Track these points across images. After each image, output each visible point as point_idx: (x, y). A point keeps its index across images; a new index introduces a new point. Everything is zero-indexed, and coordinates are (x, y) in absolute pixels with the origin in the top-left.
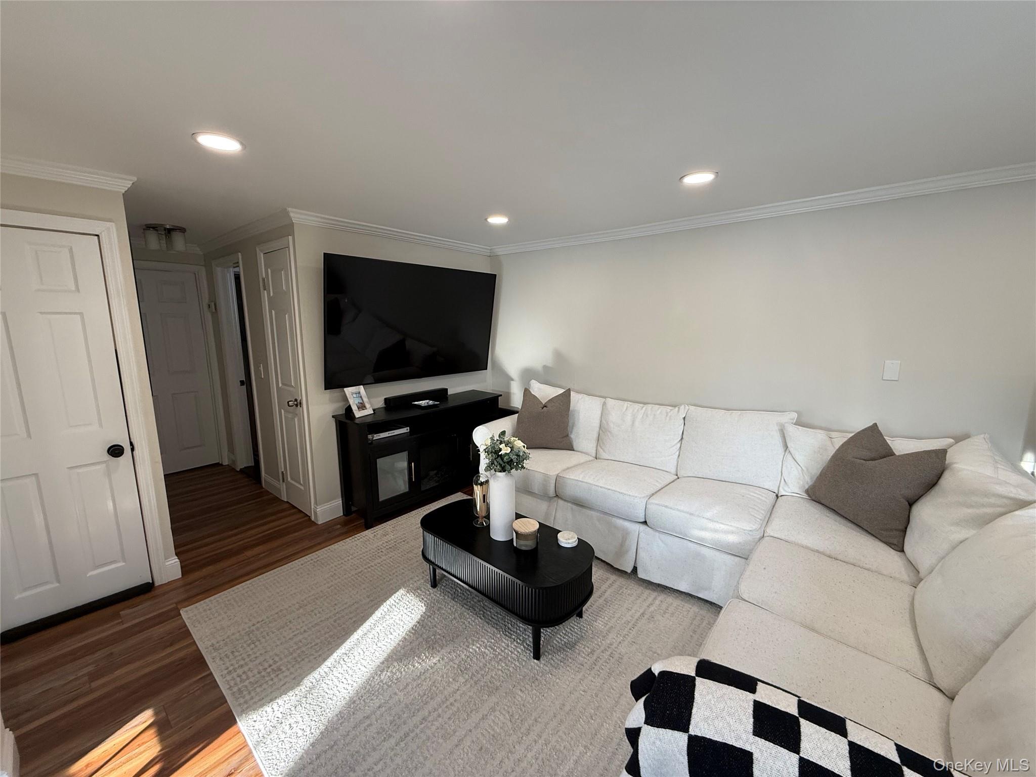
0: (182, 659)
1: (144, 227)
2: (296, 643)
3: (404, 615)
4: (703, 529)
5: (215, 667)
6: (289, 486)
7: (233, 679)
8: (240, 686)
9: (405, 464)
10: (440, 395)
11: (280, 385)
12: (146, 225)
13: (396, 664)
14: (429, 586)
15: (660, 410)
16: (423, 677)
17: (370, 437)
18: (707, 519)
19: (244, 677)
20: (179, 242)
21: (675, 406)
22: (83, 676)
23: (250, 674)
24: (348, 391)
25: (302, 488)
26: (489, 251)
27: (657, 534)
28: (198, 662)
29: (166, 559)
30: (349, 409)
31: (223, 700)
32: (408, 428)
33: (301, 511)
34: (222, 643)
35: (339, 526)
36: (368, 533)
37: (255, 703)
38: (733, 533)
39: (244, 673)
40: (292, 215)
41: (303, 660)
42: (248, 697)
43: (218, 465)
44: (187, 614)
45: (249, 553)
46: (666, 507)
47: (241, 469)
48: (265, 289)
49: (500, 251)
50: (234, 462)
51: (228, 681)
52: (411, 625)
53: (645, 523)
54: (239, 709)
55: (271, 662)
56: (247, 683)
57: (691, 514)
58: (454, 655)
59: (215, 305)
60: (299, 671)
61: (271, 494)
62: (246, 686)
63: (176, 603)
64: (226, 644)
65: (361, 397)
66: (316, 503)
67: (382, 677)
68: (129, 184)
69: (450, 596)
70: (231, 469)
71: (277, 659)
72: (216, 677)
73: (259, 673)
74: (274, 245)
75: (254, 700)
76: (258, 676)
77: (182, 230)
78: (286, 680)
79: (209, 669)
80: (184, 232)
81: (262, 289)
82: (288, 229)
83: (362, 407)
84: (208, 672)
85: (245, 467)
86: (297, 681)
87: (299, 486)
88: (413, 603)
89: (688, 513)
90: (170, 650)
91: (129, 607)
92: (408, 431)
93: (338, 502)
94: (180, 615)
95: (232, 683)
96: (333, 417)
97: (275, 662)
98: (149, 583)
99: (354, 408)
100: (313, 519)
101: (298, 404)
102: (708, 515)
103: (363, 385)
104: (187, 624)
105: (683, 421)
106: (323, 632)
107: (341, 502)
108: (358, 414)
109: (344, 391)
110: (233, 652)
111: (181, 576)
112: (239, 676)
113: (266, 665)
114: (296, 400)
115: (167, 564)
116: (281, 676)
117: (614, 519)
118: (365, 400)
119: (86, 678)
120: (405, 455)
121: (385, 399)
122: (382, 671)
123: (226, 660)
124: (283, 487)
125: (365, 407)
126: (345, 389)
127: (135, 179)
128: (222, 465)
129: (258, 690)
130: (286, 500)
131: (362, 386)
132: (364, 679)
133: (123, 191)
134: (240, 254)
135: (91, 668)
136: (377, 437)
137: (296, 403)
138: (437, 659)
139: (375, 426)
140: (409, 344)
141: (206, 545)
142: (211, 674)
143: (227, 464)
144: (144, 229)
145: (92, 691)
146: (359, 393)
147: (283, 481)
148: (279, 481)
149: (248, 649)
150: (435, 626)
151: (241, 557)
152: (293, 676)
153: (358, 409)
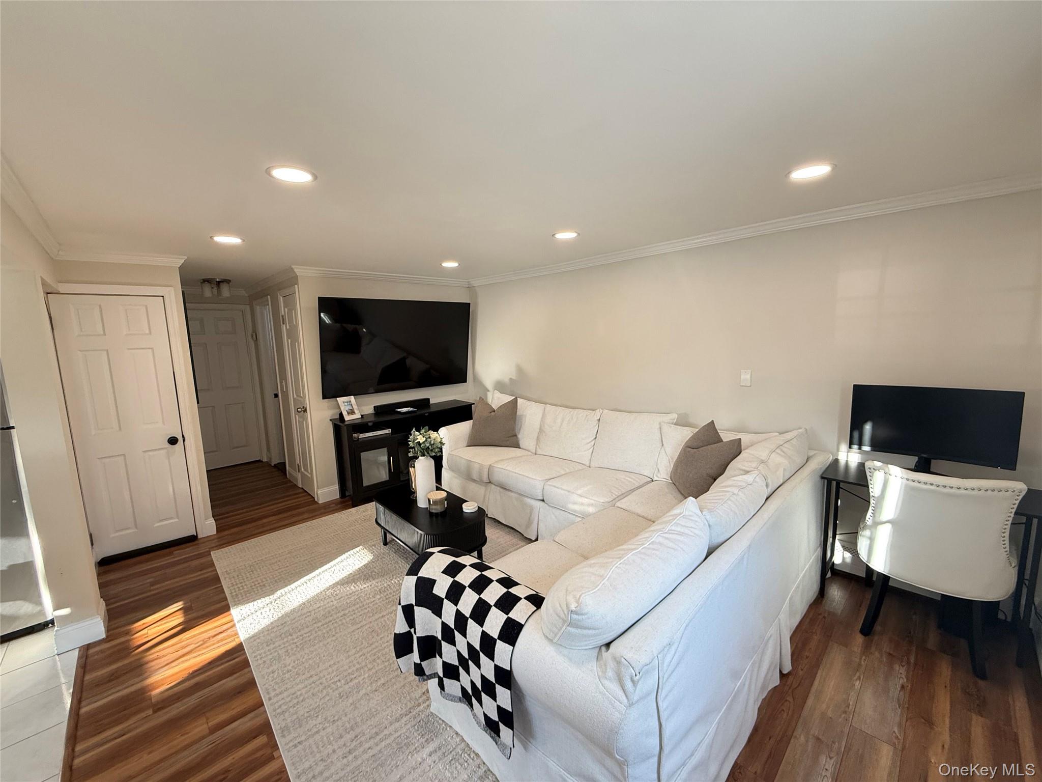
0: (207, 577)
1: (202, 281)
2: (279, 573)
3: (357, 560)
4: (575, 503)
5: (225, 584)
6: (303, 475)
7: (234, 589)
8: (237, 593)
9: (385, 458)
10: (424, 403)
11: (295, 396)
12: (203, 279)
13: (339, 586)
14: (382, 544)
15: (582, 414)
16: (353, 594)
17: (355, 435)
18: (578, 495)
19: (241, 588)
20: (226, 291)
21: (594, 410)
22: (148, 583)
23: (245, 587)
24: (340, 400)
25: (310, 476)
26: (467, 284)
27: (551, 508)
28: (217, 579)
29: (206, 519)
30: (341, 415)
31: (226, 599)
32: (390, 430)
33: (310, 495)
34: (232, 571)
35: (334, 505)
36: (353, 510)
37: (244, 601)
38: (592, 505)
39: (242, 586)
40: (295, 270)
41: (280, 581)
42: (240, 598)
43: (259, 461)
44: (215, 555)
45: (265, 521)
46: (555, 486)
47: (275, 465)
48: (283, 324)
49: (475, 283)
50: (270, 461)
51: (231, 590)
52: (359, 566)
53: (543, 500)
54: (234, 604)
55: (260, 581)
56: (242, 591)
57: (569, 492)
58: (379, 584)
59: (256, 334)
60: (276, 587)
61: (292, 482)
62: (241, 593)
63: (209, 548)
64: (234, 571)
65: (351, 405)
66: (318, 488)
67: (327, 593)
68: (182, 261)
69: (394, 550)
70: (268, 464)
71: (264, 580)
72: (225, 589)
73: (251, 587)
74: (287, 292)
75: (244, 600)
76: (250, 588)
77: (228, 281)
78: (266, 591)
79: (221, 583)
80: (229, 283)
81: (282, 323)
82: (293, 280)
83: (351, 412)
84: (220, 585)
85: (278, 463)
86: (273, 592)
87: (308, 474)
88: (365, 554)
89: (566, 490)
90: (199, 573)
91: (179, 549)
92: (390, 432)
93: (336, 487)
94: (210, 555)
95: (233, 591)
96: (330, 420)
97: (262, 582)
98: (194, 535)
99: (345, 413)
100: (316, 500)
101: (305, 411)
102: (579, 492)
103: (354, 395)
104: (214, 560)
105: (598, 422)
106: (299, 567)
107: (337, 487)
108: (347, 418)
109: (337, 401)
110: (238, 576)
111: (215, 533)
112: (238, 588)
113: (256, 583)
114: (303, 407)
115: (206, 523)
116: (264, 589)
117: (526, 499)
118: (355, 407)
119: (149, 585)
120: (385, 450)
121: (375, 407)
122: (328, 590)
123: (233, 579)
124: (299, 476)
125: (354, 412)
126: (338, 399)
127: (186, 258)
128: (262, 461)
129: (248, 595)
130: (301, 487)
131: (353, 397)
132: (315, 593)
133: (179, 266)
134: (269, 297)
135: (151, 580)
136: (361, 436)
137: (303, 409)
138: (367, 585)
139: (361, 426)
140: (408, 362)
141: (238, 514)
142: (222, 586)
143: (266, 460)
144: (201, 283)
145: (150, 591)
146: (350, 402)
147: (299, 471)
148: (296, 471)
149: (248, 574)
150: (375, 568)
151: (260, 522)
152: (271, 589)
153: (348, 414)
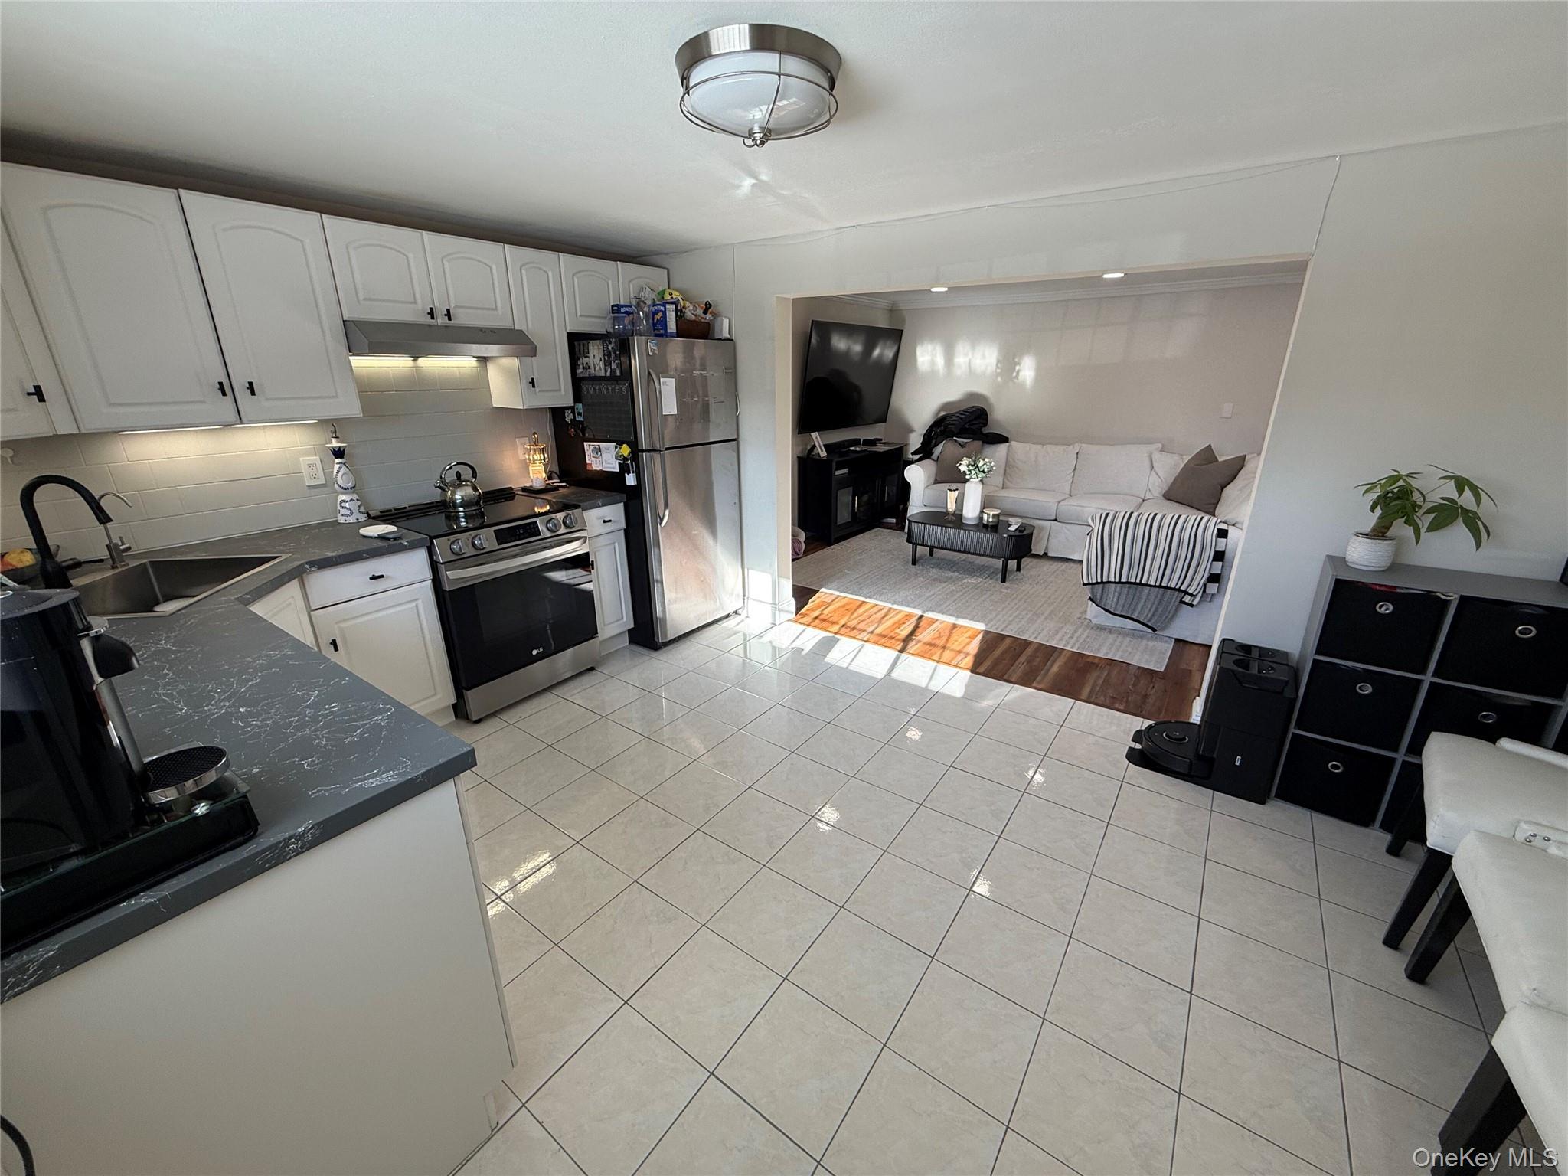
9: (850, 498)
14: (910, 564)
15: (1057, 448)
21: (1068, 445)
24: (813, 435)
26: (892, 306)
27: (1064, 525)
30: (811, 451)
46: (1072, 506)
49: (903, 305)
53: (1056, 520)
92: (848, 471)
99: (819, 449)
103: (817, 431)
105: (1076, 456)
109: (810, 436)
120: (851, 490)
153: (821, 450)
